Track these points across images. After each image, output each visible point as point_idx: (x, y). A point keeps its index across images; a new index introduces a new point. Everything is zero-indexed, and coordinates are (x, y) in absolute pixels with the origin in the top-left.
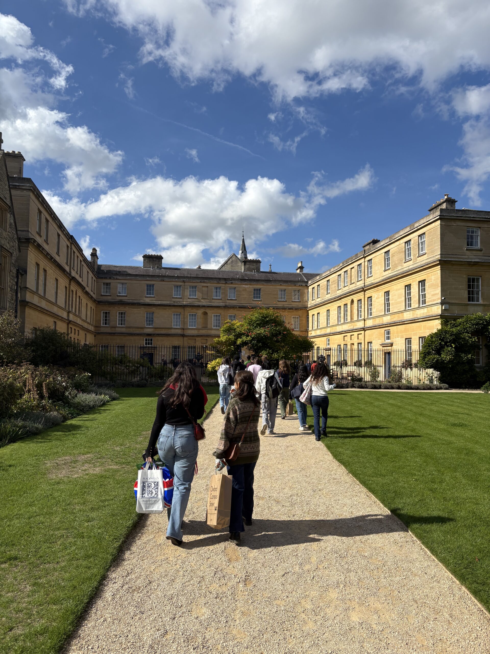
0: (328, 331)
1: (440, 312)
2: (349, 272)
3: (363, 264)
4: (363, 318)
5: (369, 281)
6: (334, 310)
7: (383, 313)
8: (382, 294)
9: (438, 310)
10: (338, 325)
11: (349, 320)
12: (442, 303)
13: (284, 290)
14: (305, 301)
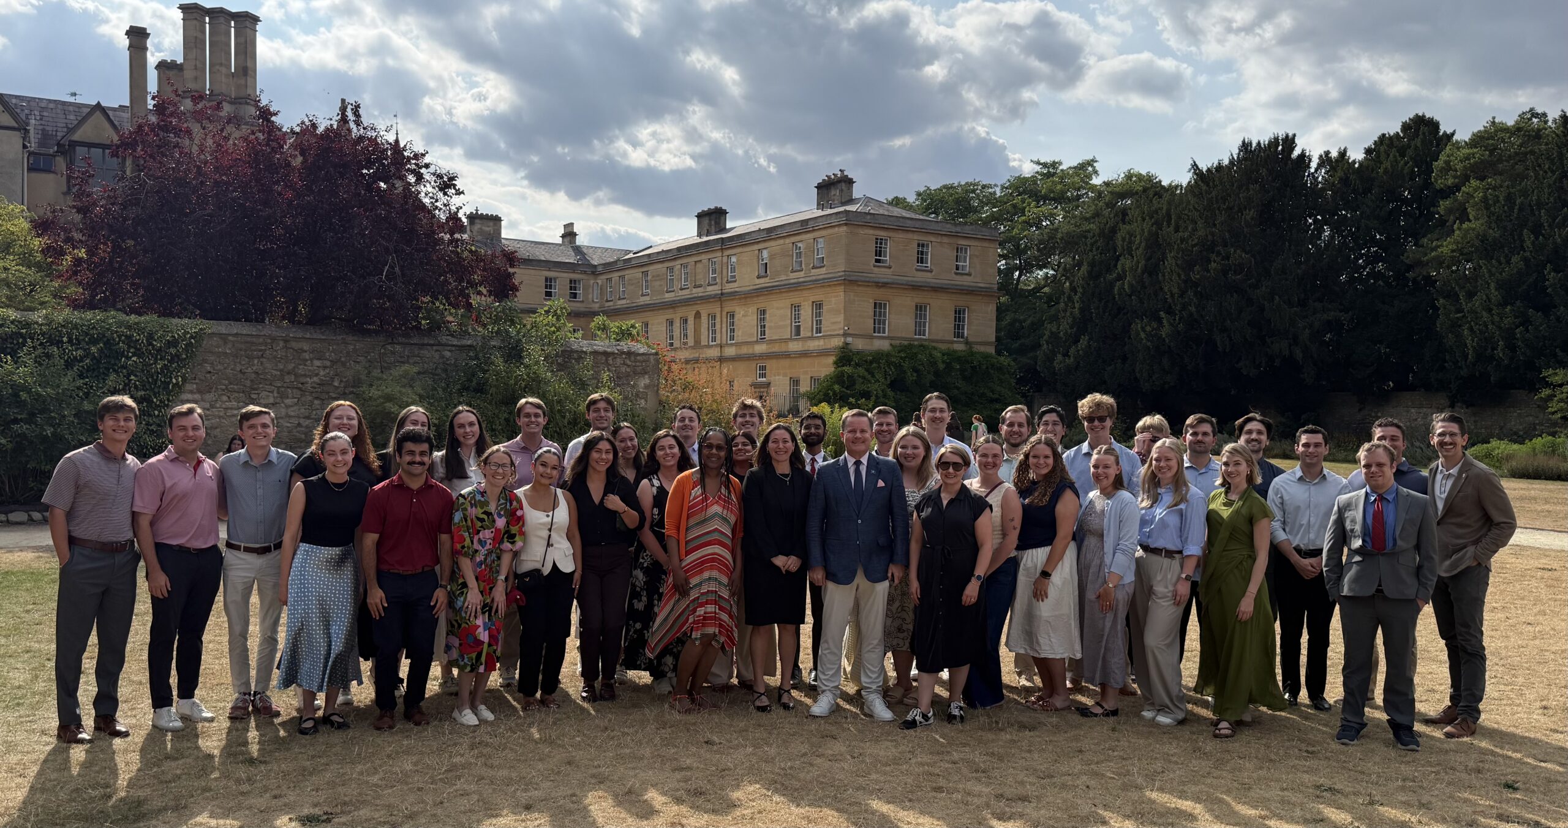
2: (691, 267)
3: (719, 259)
4: (718, 342)
5: (730, 288)
6: (661, 323)
7: (754, 339)
8: (752, 310)
9: (835, 344)
11: (691, 343)
12: (843, 335)
13: (555, 279)
14: (590, 300)
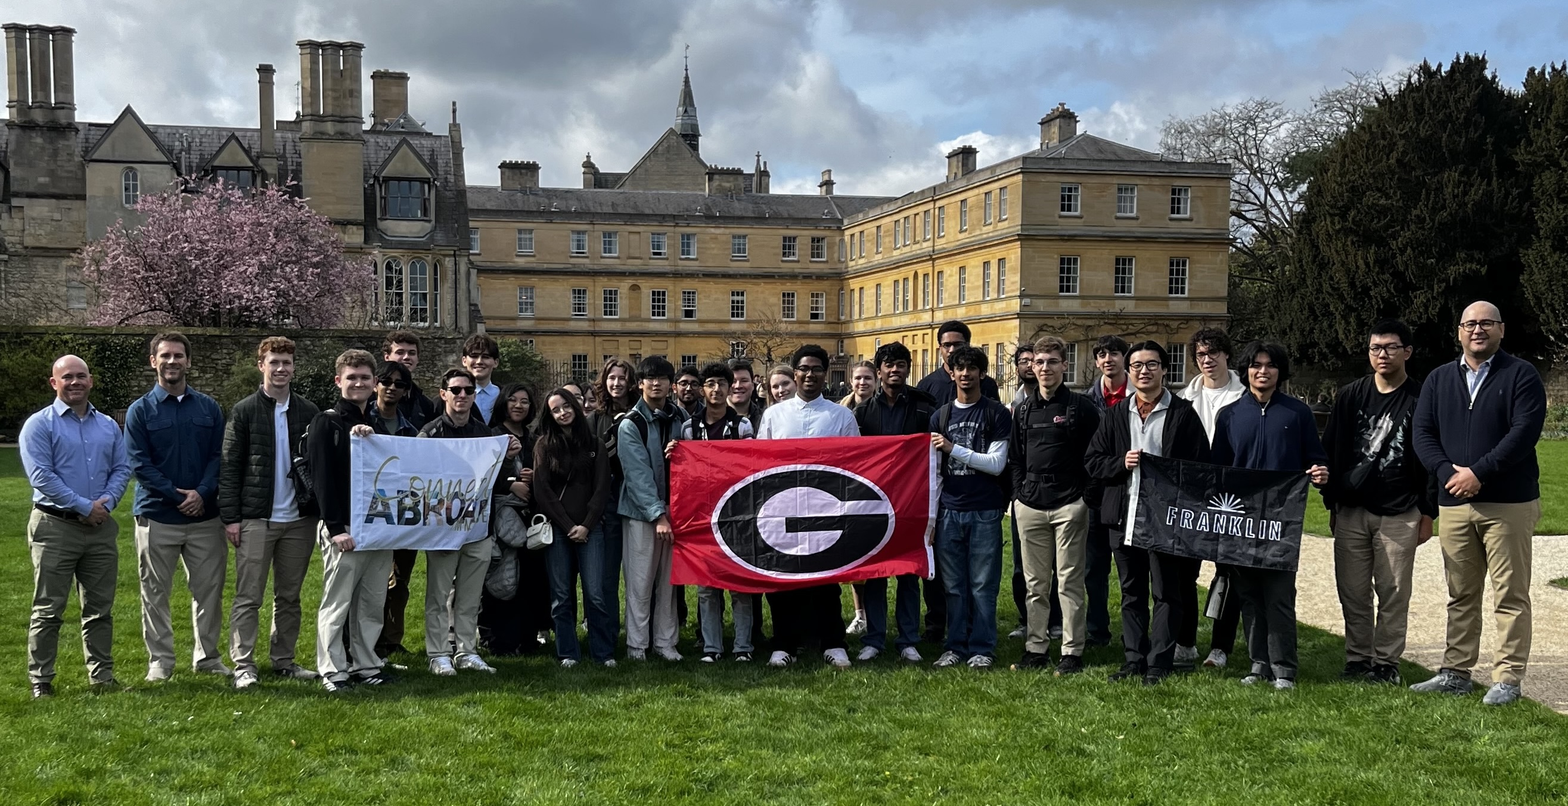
0: (878, 324)
1: (1017, 309)
2: (911, 220)
3: (932, 211)
4: (930, 306)
5: (940, 244)
6: (889, 286)
7: (957, 302)
8: (956, 269)
9: (1015, 305)
10: (894, 315)
11: (911, 309)
12: (1022, 296)
13: (795, 238)
14: (836, 259)
